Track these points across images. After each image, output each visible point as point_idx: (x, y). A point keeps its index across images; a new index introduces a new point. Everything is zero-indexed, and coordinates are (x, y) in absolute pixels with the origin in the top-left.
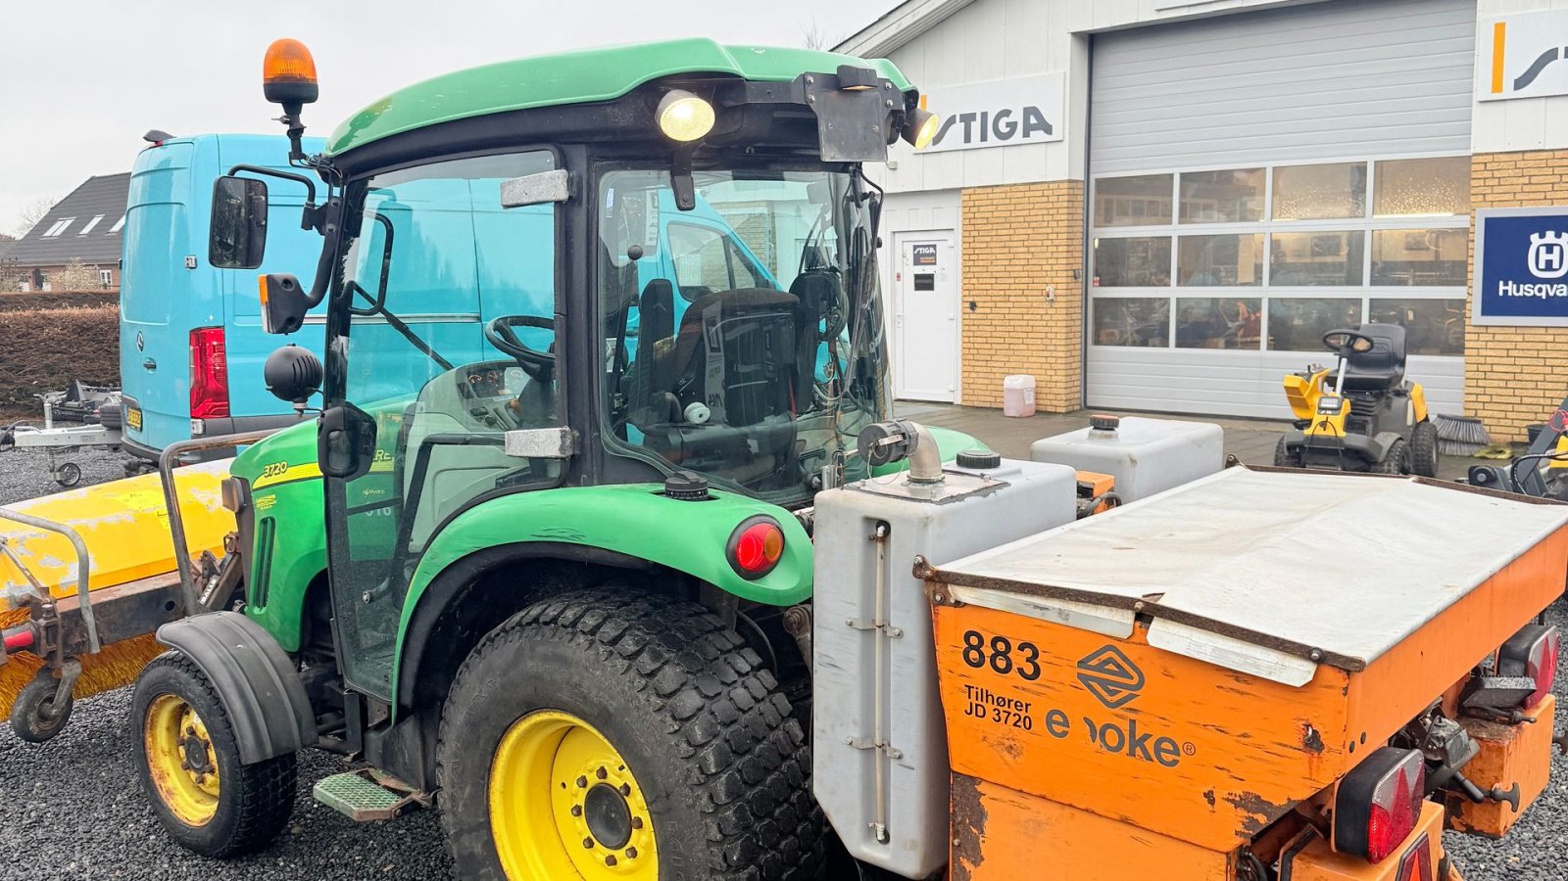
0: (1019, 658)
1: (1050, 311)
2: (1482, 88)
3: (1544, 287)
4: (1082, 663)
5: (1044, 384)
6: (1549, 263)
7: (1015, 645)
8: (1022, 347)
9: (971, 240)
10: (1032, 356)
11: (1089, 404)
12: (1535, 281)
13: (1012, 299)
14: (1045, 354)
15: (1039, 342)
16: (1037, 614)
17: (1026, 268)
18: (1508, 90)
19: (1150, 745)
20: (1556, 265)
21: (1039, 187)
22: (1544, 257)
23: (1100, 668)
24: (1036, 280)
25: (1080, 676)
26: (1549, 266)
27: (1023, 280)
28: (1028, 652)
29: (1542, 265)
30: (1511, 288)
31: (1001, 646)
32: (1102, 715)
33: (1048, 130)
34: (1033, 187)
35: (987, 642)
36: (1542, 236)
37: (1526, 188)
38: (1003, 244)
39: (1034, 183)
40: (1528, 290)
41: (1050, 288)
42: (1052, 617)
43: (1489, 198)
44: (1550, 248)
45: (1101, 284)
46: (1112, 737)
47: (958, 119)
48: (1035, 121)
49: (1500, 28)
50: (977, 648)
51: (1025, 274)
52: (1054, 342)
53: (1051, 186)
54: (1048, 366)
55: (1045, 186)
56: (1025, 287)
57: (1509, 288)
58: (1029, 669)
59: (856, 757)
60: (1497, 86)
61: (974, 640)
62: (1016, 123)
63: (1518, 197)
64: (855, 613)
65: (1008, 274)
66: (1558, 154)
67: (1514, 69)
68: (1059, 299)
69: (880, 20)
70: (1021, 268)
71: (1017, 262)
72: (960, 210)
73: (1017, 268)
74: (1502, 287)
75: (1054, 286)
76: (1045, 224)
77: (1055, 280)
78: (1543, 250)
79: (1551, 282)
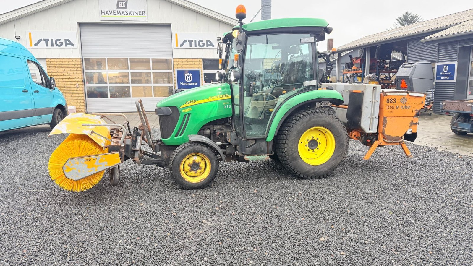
0: (393, 101)
1: (77, 90)
2: (174, 46)
3: (188, 83)
4: (401, 100)
5: (78, 108)
6: (189, 79)
7: (393, 99)
8: (70, 99)
9: (51, 72)
10: (73, 101)
11: (88, 112)
12: (187, 82)
13: (65, 87)
14: (77, 100)
15: (75, 97)
16: (396, 95)
17: (69, 79)
18: (179, 47)
19: (407, 107)
20: (190, 79)
21: (71, 59)
22: (188, 78)
23: (402, 100)
24: (72, 82)
25: (401, 101)
26: (189, 80)
27: (69, 82)
28: (395, 100)
29: (187, 79)
30: (183, 84)
31: (391, 100)
32: (402, 105)
33: (73, 45)
34: (69, 59)
35: (390, 99)
36: (187, 74)
37: (183, 65)
38: (61, 73)
39: (70, 58)
40: (185, 84)
41: (77, 84)
42: (398, 95)
43: (177, 67)
44: (188, 76)
45: (89, 83)
46: (403, 107)
47: (43, 40)
48: (68, 43)
49: (176, 35)
50: (388, 101)
51: (69, 81)
52: (79, 97)
53: (75, 59)
54: (78, 103)
55: (73, 59)
56: (69, 84)
57: (182, 83)
58: (395, 102)
59: (370, 119)
60: (177, 46)
61: (388, 100)
62: (63, 43)
63: (182, 67)
64: (371, 100)
65: (64, 81)
66: (188, 59)
67: (180, 43)
68: (80, 87)
69: (15, 10)
70: (67, 79)
71: (66, 78)
72: (46, 64)
73: (66, 79)
74: (181, 84)
75: (78, 84)
76: (74, 68)
77: (78, 82)
78: (187, 76)
79: (189, 82)
